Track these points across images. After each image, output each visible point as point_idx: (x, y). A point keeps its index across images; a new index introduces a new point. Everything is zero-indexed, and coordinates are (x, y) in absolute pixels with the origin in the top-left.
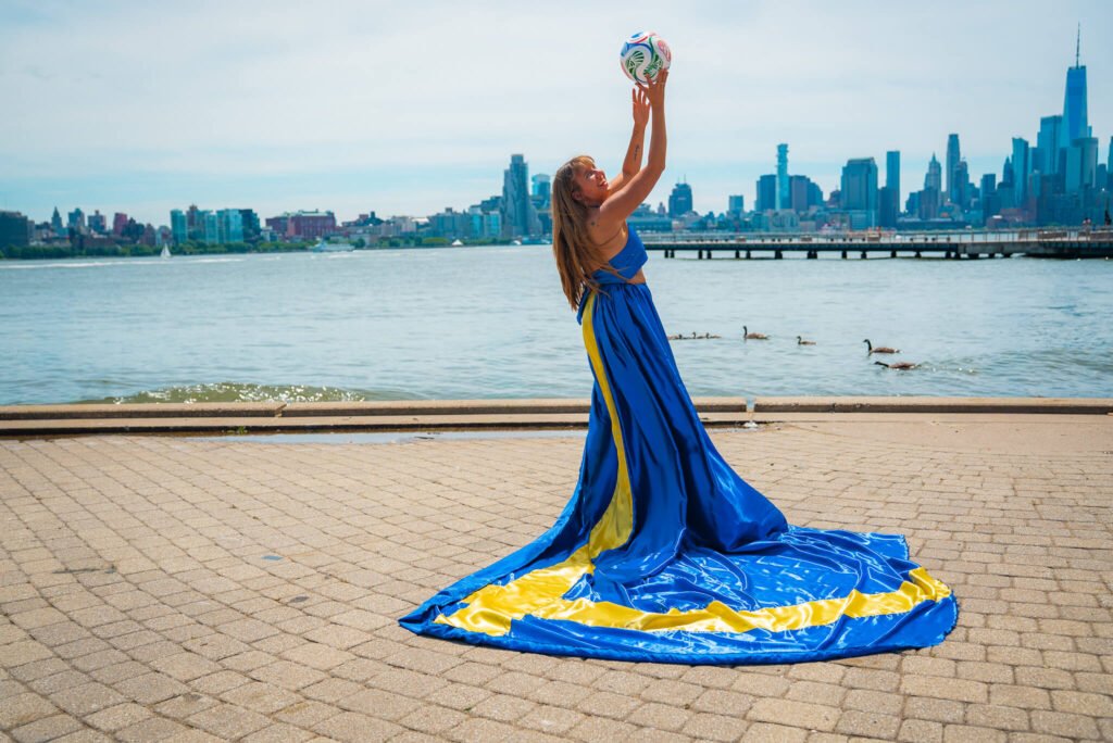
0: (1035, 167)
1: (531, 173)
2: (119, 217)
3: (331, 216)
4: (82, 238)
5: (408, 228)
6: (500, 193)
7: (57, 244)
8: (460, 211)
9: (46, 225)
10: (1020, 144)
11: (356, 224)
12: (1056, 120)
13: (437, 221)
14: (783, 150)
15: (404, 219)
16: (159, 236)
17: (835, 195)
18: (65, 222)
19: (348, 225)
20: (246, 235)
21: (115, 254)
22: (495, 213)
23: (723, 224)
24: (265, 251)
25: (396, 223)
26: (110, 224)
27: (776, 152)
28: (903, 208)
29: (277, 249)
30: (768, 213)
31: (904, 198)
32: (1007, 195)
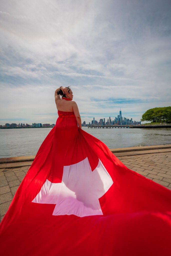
0: (117, 120)
2: (27, 124)
3: (49, 124)
4: (22, 126)
7: (19, 127)
9: (18, 125)
10: (116, 118)
11: (52, 125)
12: (119, 116)
14: (94, 118)
16: (31, 126)
17: (99, 122)
18: (20, 125)
20: (41, 126)
21: (26, 128)
23: (89, 125)
26: (25, 125)
28: (105, 124)
29: (44, 127)
30: (93, 124)
31: (105, 123)
32: (115, 122)
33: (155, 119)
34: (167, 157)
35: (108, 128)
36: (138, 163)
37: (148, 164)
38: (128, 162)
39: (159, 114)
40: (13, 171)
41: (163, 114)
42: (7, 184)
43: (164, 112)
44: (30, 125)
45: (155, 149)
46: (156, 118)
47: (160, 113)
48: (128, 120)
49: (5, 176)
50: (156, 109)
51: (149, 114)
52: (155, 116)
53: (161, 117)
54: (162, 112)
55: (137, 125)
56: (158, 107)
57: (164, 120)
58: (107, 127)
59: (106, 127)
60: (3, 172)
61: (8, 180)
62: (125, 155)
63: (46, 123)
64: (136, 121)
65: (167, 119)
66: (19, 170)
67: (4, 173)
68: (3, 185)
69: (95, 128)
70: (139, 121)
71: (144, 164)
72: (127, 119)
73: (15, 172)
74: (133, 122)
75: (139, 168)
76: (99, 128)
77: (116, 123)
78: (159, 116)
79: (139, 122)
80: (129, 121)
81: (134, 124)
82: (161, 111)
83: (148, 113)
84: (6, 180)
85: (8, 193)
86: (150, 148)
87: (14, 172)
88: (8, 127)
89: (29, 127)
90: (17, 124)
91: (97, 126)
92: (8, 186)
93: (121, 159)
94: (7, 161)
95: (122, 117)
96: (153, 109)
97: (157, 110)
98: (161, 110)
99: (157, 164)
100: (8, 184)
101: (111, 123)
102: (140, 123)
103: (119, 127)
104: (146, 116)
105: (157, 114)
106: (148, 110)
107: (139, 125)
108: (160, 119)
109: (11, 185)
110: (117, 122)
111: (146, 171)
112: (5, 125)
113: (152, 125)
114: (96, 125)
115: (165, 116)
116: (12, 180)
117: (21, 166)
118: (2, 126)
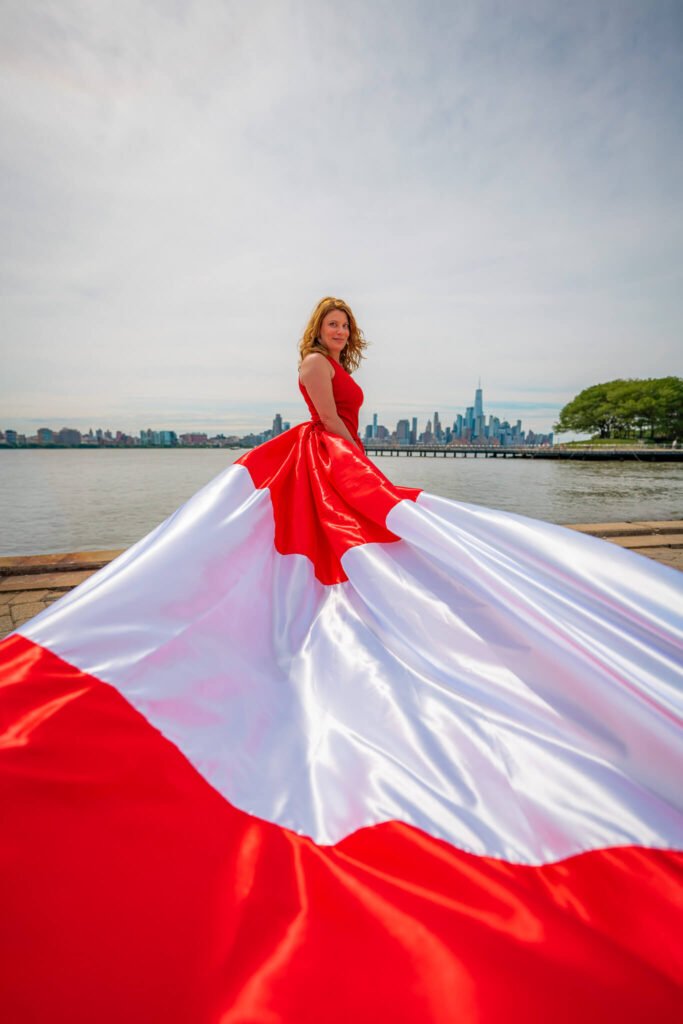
0: (465, 424)
1: (284, 421)
2: (119, 433)
3: (205, 436)
4: (103, 441)
5: (236, 441)
6: (271, 428)
7: (92, 443)
9: (87, 436)
10: (460, 417)
11: (216, 438)
12: (472, 409)
13: (247, 438)
14: (375, 416)
15: (234, 437)
16: (136, 441)
17: (394, 433)
18: (95, 434)
19: (212, 439)
20: (172, 441)
21: (117, 447)
24: (180, 447)
25: (230, 438)
26: (114, 436)
27: (372, 417)
28: (418, 438)
29: (183, 446)
30: (370, 439)
31: (418, 435)
32: (454, 434)
33: (608, 426)
35: (428, 454)
39: (626, 405)
41: (640, 406)
43: (647, 399)
44: (133, 436)
46: (612, 422)
47: (630, 403)
48: (506, 425)
50: (618, 384)
51: (590, 406)
52: (608, 413)
53: (633, 417)
54: (636, 399)
55: (538, 448)
56: (625, 378)
57: (641, 432)
58: (423, 452)
59: (421, 451)
63: (191, 432)
64: (535, 433)
65: (655, 427)
69: (379, 453)
70: (547, 431)
72: (502, 421)
74: (523, 434)
76: (395, 453)
77: (459, 437)
78: (625, 412)
79: (545, 437)
80: (509, 432)
81: (527, 442)
82: (633, 395)
83: (586, 403)
88: (45, 442)
89: (128, 443)
90: (83, 433)
91: (386, 445)
95: (482, 412)
96: (607, 385)
97: (621, 391)
98: (634, 392)
101: (438, 436)
102: (548, 439)
104: (575, 412)
105: (619, 407)
106: (586, 387)
107: (546, 446)
108: (628, 427)
110: (464, 434)
112: (36, 434)
113: (595, 450)
114: (383, 442)
115: (648, 414)
118: (23, 437)
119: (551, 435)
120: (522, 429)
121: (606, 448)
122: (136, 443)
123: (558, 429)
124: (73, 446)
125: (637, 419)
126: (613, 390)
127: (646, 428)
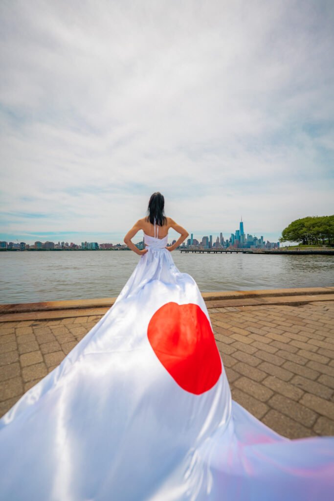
0: (235, 238)
2: (71, 243)
3: (111, 245)
4: (64, 247)
7: (59, 248)
8: (135, 244)
9: (57, 245)
10: (233, 235)
11: (116, 246)
12: (238, 231)
14: (192, 235)
17: (201, 243)
18: (61, 244)
19: (115, 246)
20: (96, 248)
21: (71, 250)
22: (142, 245)
24: (99, 250)
25: (123, 246)
26: (69, 245)
28: (213, 245)
29: (101, 250)
30: (189, 246)
31: (213, 243)
32: (230, 243)
33: (306, 238)
34: (327, 310)
35: (218, 253)
36: (271, 320)
37: (291, 321)
38: (253, 318)
39: (314, 229)
40: (48, 326)
41: (321, 229)
42: (37, 347)
43: (324, 226)
44: (78, 245)
45: (305, 294)
46: (308, 237)
47: (317, 228)
48: (256, 239)
49: (35, 335)
50: (308, 219)
51: (296, 229)
52: (306, 232)
55: (272, 250)
57: (324, 241)
58: (216, 252)
59: (214, 251)
60: (30, 326)
61: (39, 341)
62: (248, 304)
63: (105, 243)
64: (271, 242)
65: (330, 239)
66: (59, 324)
67: (33, 330)
68: (30, 350)
69: (194, 252)
70: (276, 242)
71: (283, 321)
72: (253, 237)
73: (51, 327)
74: (264, 243)
75: (274, 329)
76: (202, 252)
77: (233, 244)
78: (315, 233)
79: (275, 244)
80: (257, 242)
81: (266, 246)
82: (317, 224)
83: (294, 228)
84: (36, 340)
85: (40, 365)
86: (296, 293)
87: (49, 328)
88: (38, 248)
89: (76, 248)
90: (55, 244)
92: (39, 352)
93: (239, 310)
94: (37, 308)
95: (243, 233)
96: (303, 219)
97: (312, 222)
98: (319, 223)
99: (308, 322)
100: (40, 349)
101: (222, 244)
102: (277, 245)
103: (237, 252)
104: (290, 232)
105: (311, 230)
106: (294, 220)
107: (276, 248)
108: (317, 239)
109: (45, 350)
110: (235, 243)
111: (287, 334)
112: (34, 244)
113: (301, 250)
114: (196, 247)
115: (327, 233)
116: (45, 342)
117: (61, 317)
118: (28, 246)
119: (278, 243)
120: (264, 241)
121: (306, 249)
122: (79, 248)
123: (282, 240)
124: (51, 250)
125: (320, 235)
126: (308, 221)
127: (326, 239)
